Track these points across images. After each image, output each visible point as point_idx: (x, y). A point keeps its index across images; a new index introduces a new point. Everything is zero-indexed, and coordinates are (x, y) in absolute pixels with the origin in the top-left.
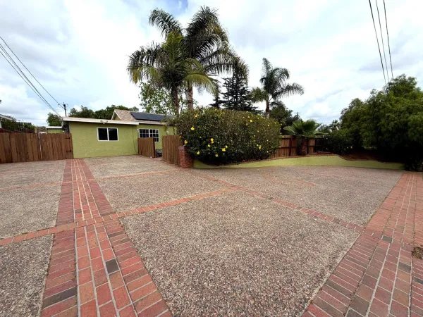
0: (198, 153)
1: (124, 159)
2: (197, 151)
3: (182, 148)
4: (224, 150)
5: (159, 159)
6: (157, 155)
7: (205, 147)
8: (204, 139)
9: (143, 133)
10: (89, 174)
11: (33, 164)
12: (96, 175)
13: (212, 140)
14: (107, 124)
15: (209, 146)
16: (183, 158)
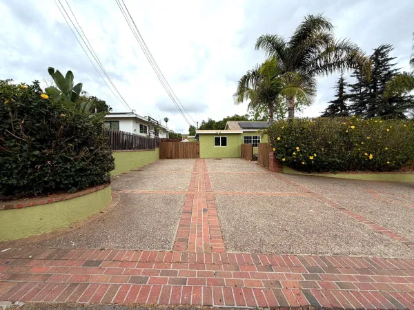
0: (284, 160)
1: (229, 160)
2: (283, 157)
3: (271, 154)
4: (311, 158)
5: (256, 162)
6: (254, 158)
7: (291, 154)
8: (290, 148)
9: (247, 140)
10: (205, 169)
11: (180, 160)
12: (209, 170)
13: (297, 148)
14: (220, 134)
15: (294, 153)
16: (272, 163)
